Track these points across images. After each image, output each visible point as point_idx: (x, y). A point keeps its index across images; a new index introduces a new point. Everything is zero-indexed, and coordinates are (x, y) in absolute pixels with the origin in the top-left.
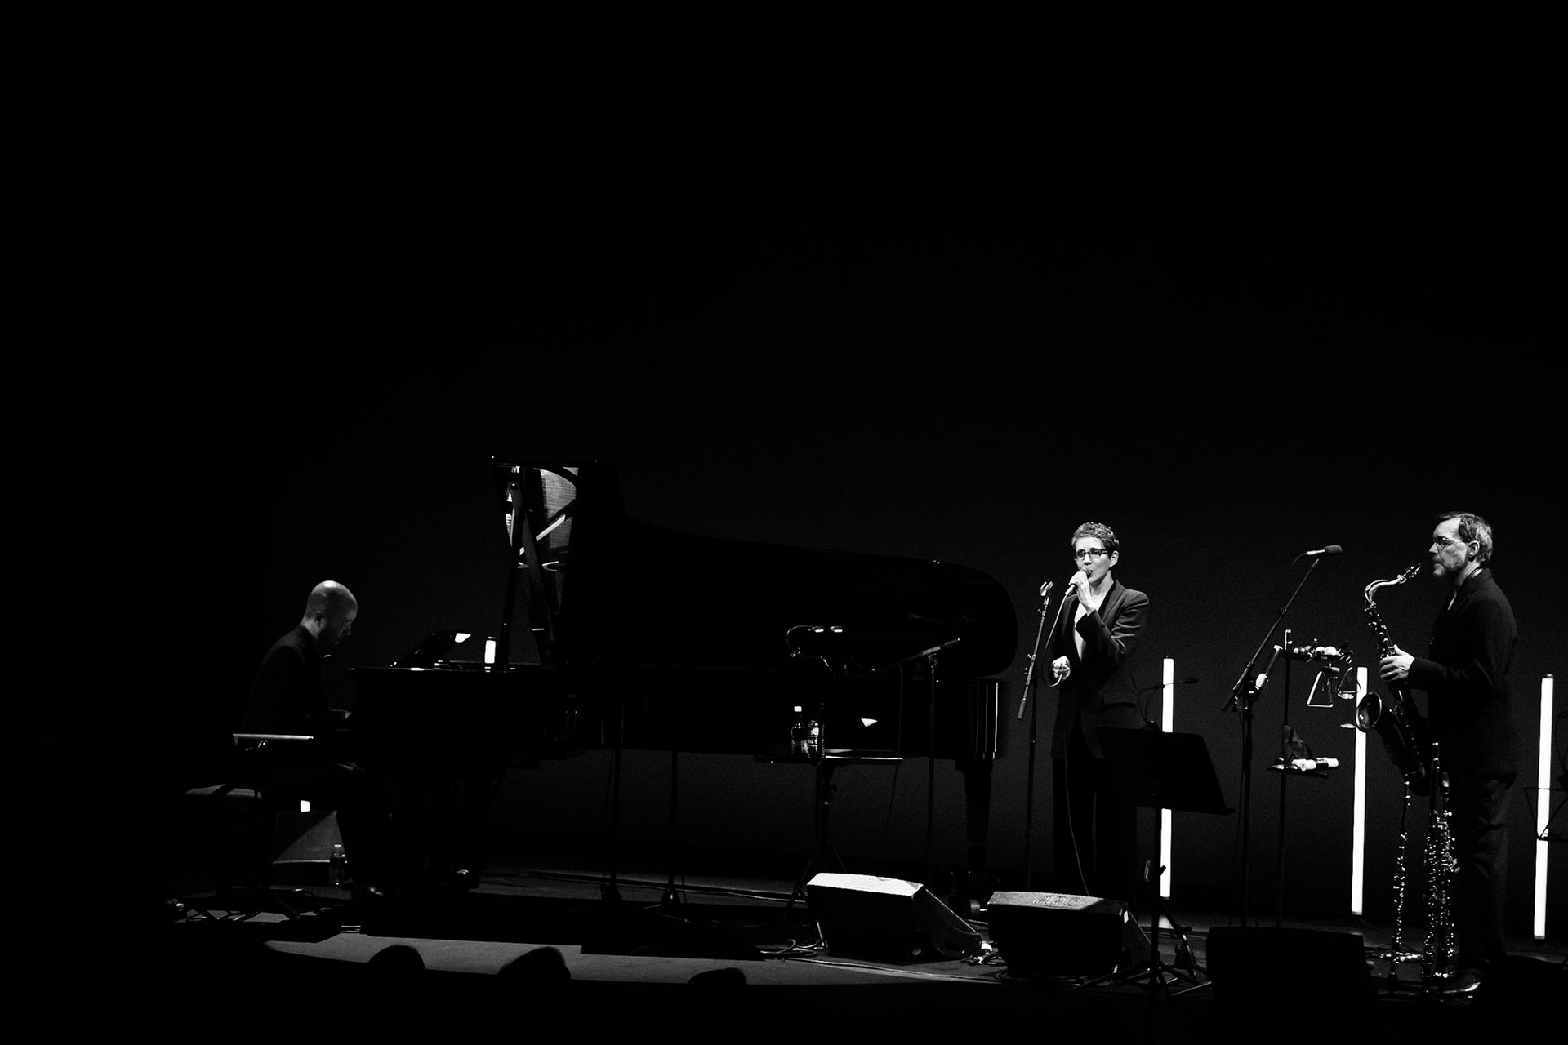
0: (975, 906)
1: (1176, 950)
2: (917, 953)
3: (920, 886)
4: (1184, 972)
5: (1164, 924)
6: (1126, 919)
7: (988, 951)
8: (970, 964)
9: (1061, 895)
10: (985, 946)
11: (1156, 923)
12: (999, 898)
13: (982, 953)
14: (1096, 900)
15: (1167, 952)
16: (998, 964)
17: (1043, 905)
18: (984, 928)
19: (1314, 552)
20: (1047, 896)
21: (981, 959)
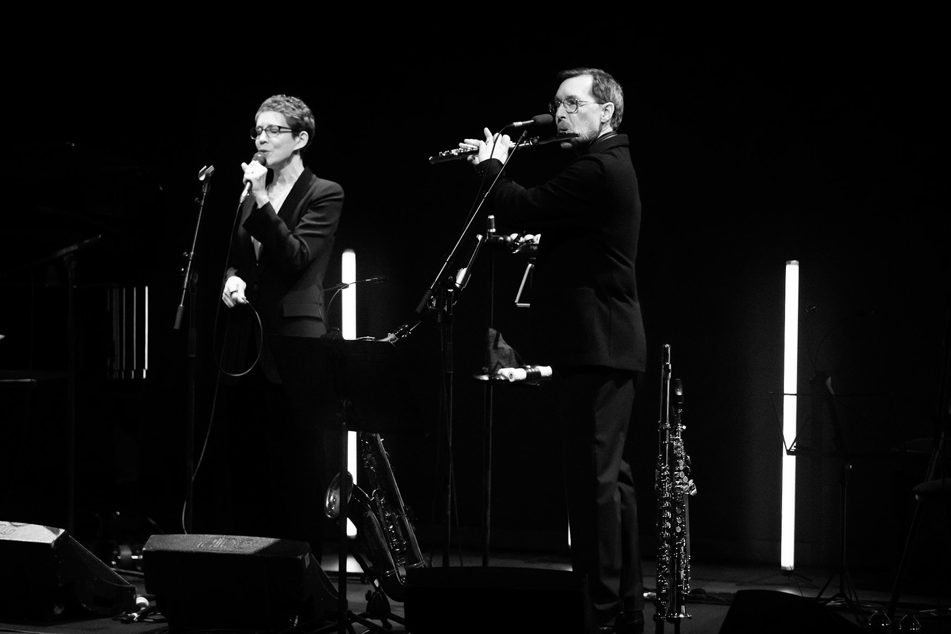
0: (126, 552)
1: (368, 596)
2: (58, 611)
3: (62, 531)
4: (378, 622)
5: (352, 566)
6: (307, 563)
7: (143, 605)
8: (123, 622)
9: (230, 537)
10: (140, 600)
11: (343, 566)
12: (158, 542)
13: (137, 608)
14: (271, 540)
15: (356, 598)
16: (156, 621)
17: (210, 549)
18: (137, 578)
19: (520, 123)
20: (213, 539)
21: (136, 615)
